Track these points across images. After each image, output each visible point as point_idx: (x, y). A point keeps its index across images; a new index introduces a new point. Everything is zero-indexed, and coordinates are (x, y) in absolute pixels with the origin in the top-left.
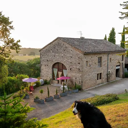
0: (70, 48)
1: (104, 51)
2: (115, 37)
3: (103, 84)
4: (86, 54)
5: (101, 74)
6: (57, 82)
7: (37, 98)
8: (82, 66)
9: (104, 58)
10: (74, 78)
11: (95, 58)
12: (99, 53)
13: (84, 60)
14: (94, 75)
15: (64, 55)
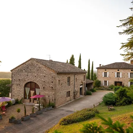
0: (44, 68)
1: (72, 72)
2: (74, 62)
3: (71, 101)
4: (59, 73)
5: (69, 92)
6: (29, 101)
7: (13, 118)
8: (55, 85)
9: (72, 78)
10: (47, 97)
11: (65, 78)
12: (68, 74)
13: (57, 79)
14: (64, 93)
15: (37, 74)
